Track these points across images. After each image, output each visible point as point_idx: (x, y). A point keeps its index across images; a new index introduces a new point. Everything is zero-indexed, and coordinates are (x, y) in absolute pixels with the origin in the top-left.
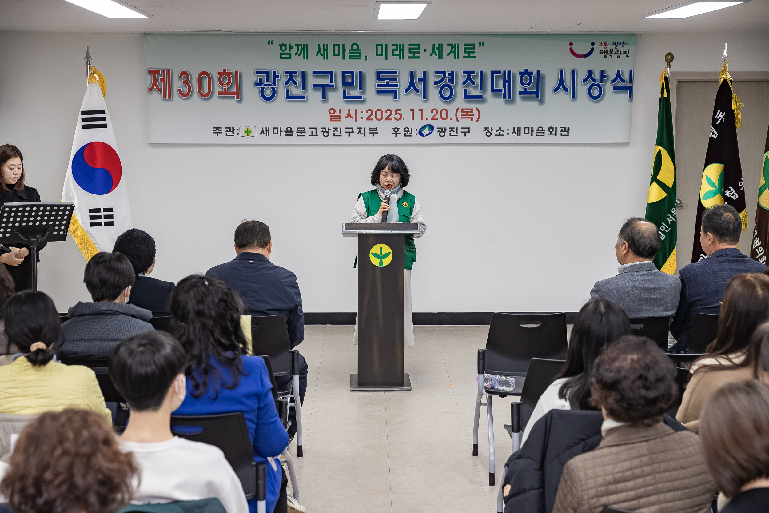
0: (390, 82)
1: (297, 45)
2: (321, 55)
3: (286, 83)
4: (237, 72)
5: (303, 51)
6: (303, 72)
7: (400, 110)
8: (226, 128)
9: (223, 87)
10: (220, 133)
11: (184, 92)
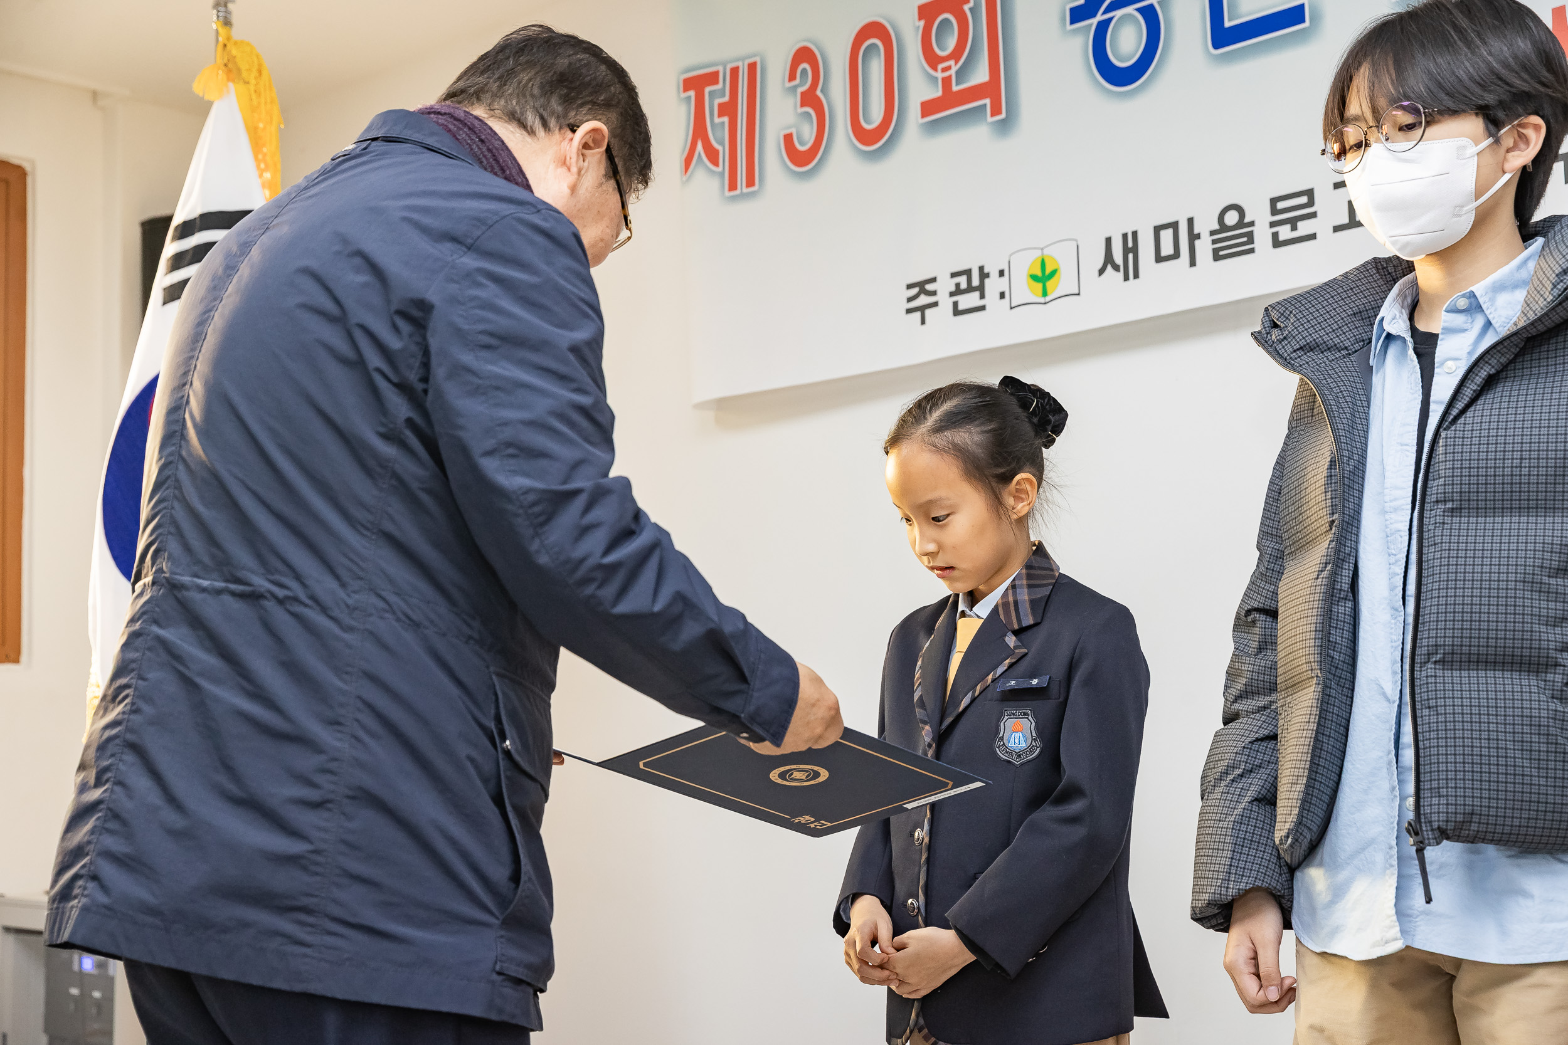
8: (953, 275)
9: (940, 75)
10: (935, 304)
11: (802, 143)
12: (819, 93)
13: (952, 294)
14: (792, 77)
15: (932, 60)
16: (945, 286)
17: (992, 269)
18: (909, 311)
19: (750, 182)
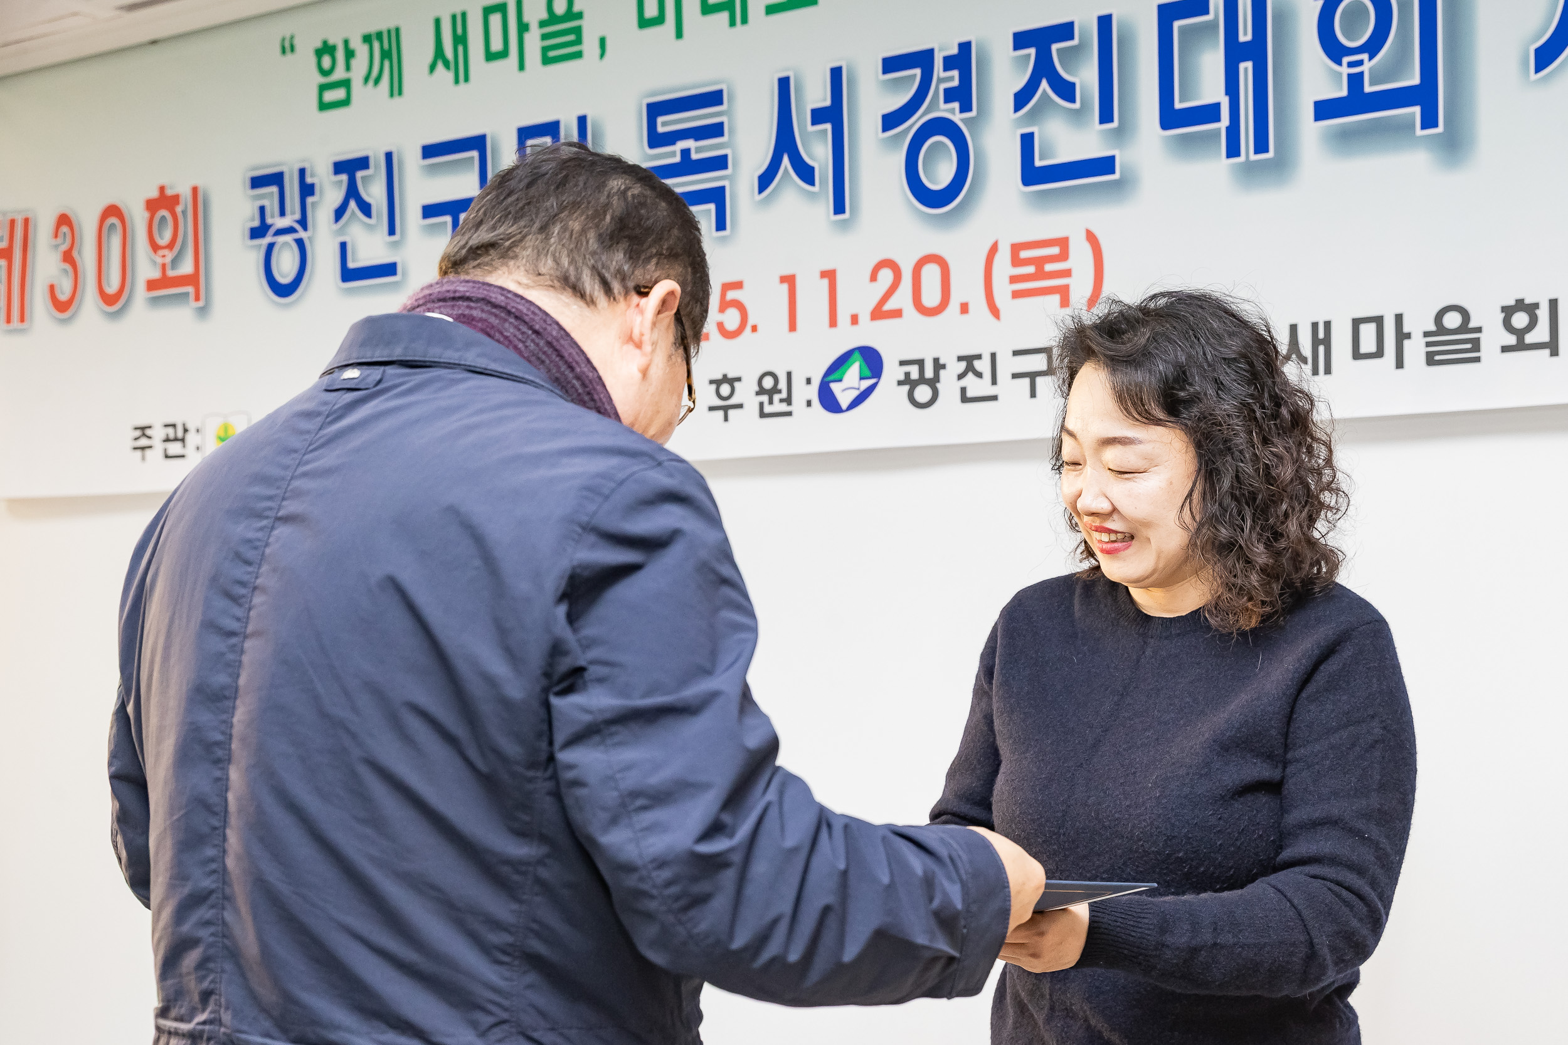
0: (698, 150)
1: (367, 39)
2: (447, 65)
3: (339, 213)
4: (195, 190)
5: (387, 64)
6: (389, 156)
7: (738, 285)
8: (166, 426)
9: (159, 260)
10: (150, 447)
11: (63, 293)
12: (75, 254)
13: (164, 441)
14: (56, 236)
15: (155, 247)
16: (158, 433)
17: (191, 427)
18: (135, 448)
19: (22, 320)
